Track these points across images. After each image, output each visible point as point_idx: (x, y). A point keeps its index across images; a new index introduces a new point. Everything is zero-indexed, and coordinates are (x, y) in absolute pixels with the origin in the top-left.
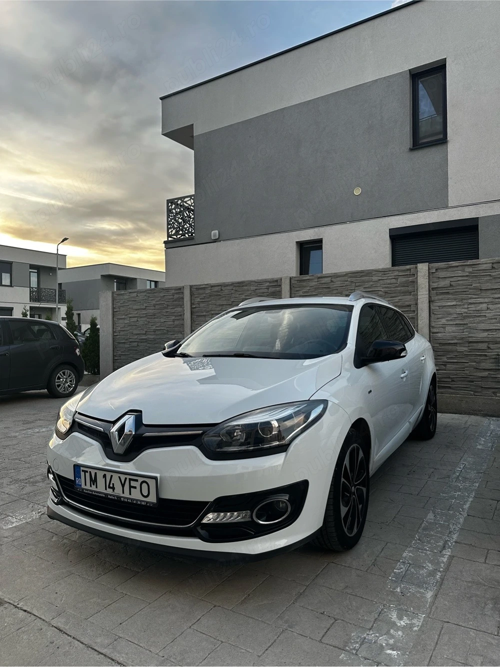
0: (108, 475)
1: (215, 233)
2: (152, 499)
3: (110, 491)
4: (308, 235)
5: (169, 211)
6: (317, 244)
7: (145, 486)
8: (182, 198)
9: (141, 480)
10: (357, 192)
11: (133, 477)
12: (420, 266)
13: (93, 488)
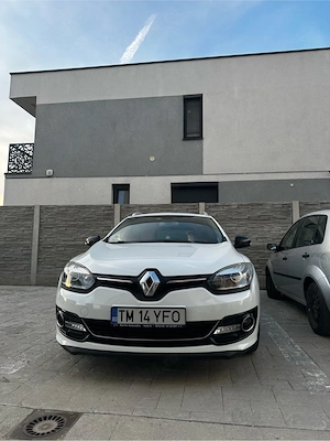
0: (144, 312)
1: (49, 172)
2: (182, 322)
3: (145, 322)
4: (120, 180)
5: (10, 152)
6: (126, 187)
7: (176, 314)
8: (23, 145)
9: (172, 311)
10: (152, 159)
11: (167, 310)
12: (201, 204)
13: (130, 322)
